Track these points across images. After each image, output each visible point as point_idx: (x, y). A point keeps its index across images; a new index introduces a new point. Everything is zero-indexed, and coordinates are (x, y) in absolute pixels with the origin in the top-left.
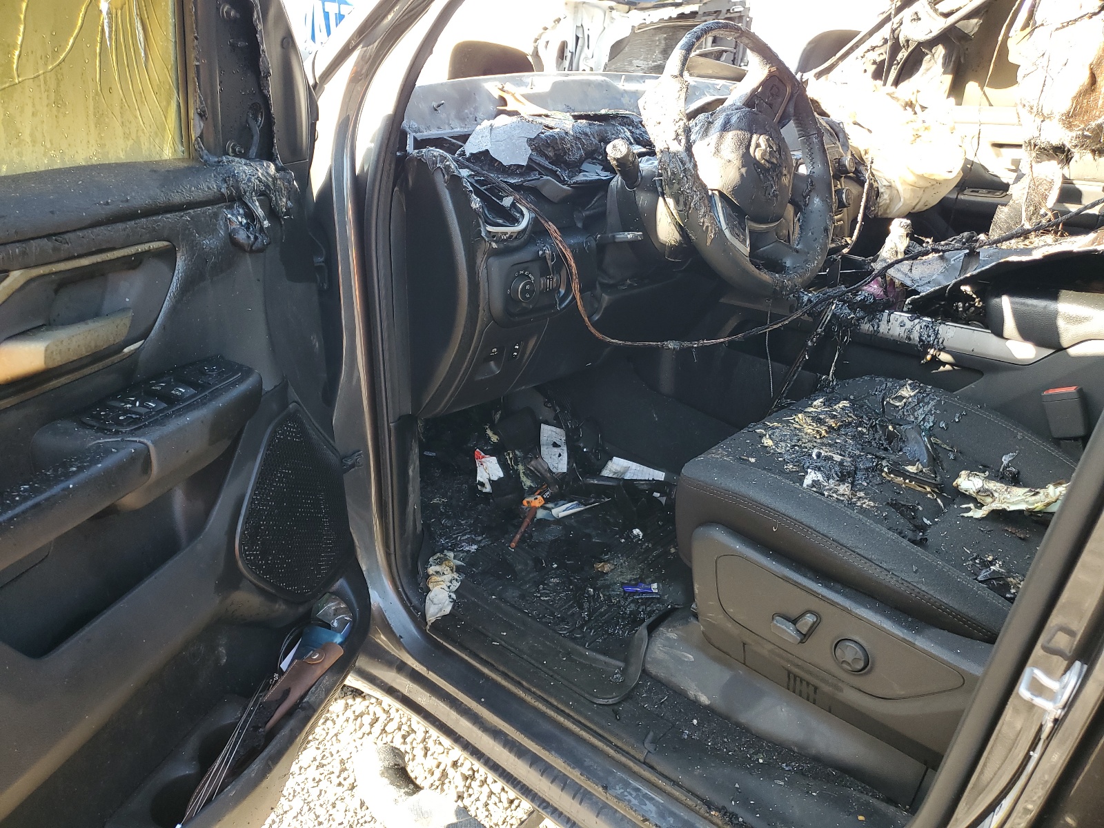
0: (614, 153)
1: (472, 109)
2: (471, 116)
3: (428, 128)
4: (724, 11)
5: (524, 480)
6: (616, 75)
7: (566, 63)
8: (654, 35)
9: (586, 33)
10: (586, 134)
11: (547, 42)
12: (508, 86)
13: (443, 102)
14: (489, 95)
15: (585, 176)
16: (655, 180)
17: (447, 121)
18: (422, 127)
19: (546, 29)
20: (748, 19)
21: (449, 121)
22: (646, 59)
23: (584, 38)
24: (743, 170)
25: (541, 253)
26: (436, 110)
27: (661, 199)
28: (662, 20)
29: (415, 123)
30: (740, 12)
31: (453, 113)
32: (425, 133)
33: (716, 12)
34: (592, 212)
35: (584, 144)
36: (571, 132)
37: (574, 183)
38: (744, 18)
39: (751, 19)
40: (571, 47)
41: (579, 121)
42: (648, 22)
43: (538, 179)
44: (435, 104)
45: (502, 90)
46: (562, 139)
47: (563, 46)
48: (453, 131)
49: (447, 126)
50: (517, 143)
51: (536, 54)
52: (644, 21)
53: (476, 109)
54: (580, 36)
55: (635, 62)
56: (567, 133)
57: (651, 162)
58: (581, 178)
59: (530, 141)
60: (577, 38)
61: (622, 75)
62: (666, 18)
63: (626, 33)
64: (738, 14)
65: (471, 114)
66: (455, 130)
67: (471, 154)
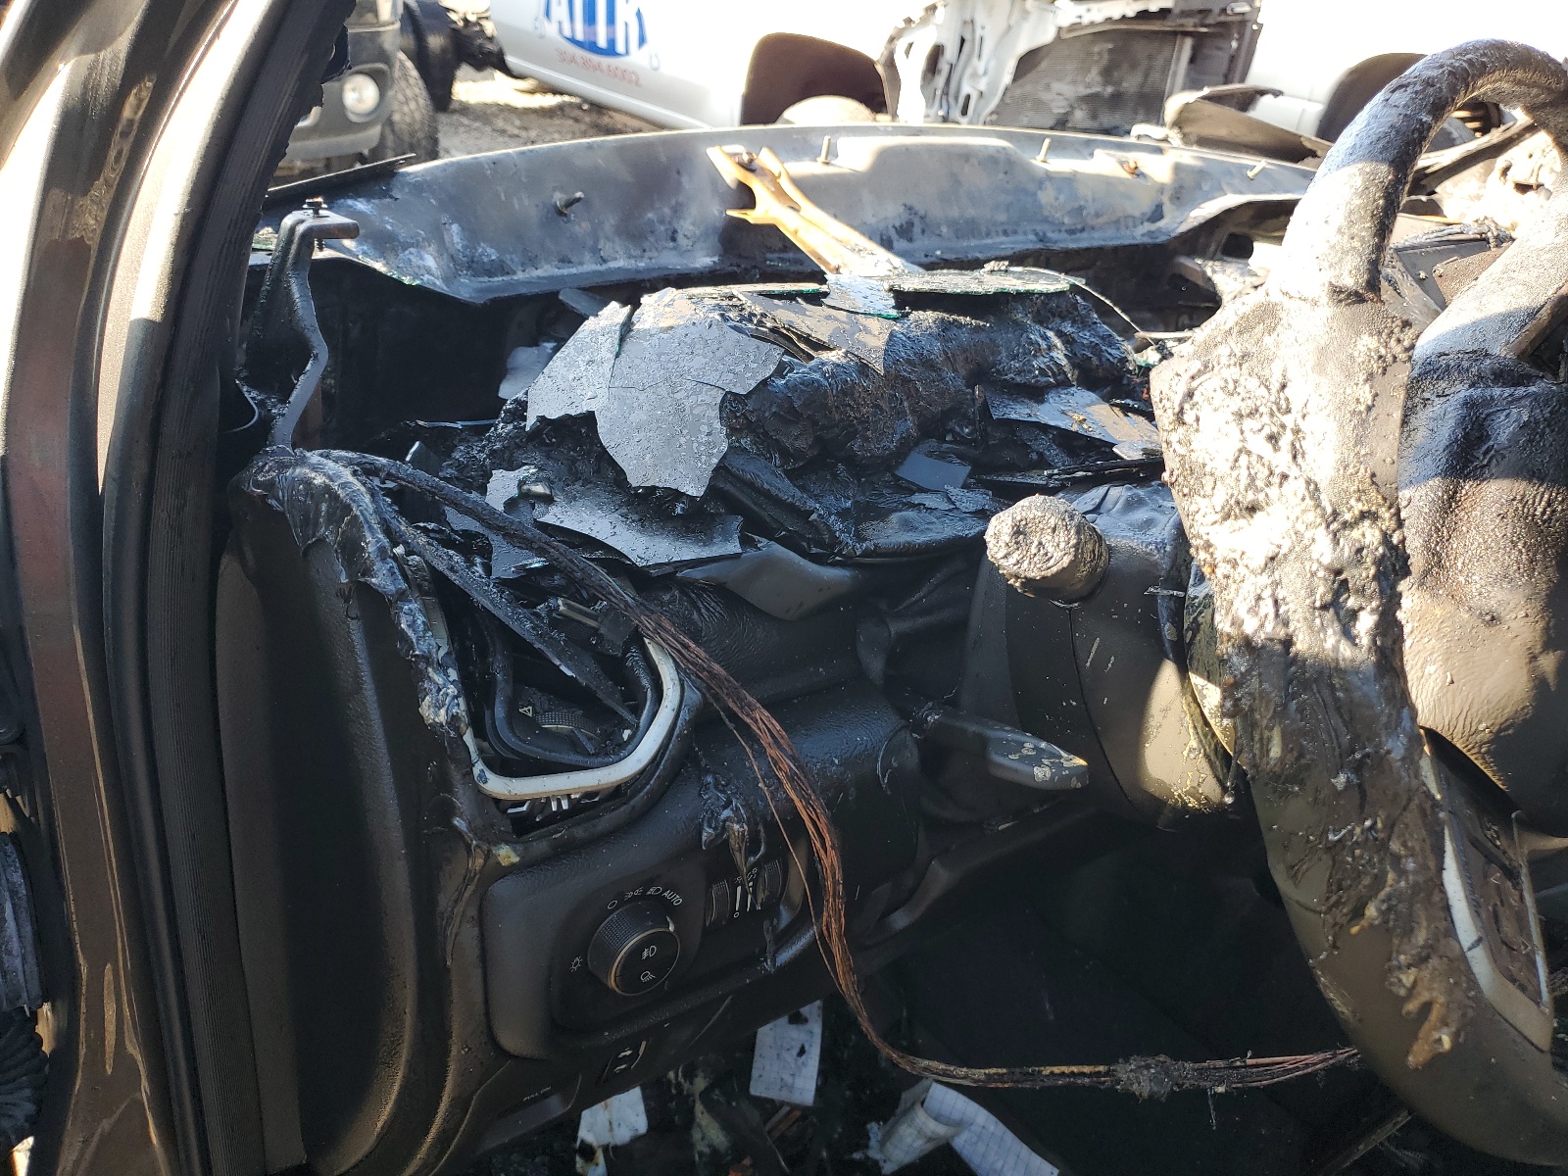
0: (1012, 560)
1: (667, 211)
2: (662, 228)
3: (532, 261)
4: (1217, 10)
5: (704, 1123)
6: (1030, 137)
7: (940, 81)
8: (1093, 42)
9: (979, 33)
10: (929, 364)
11: (911, 45)
12: (766, 159)
13: (579, 194)
14: (715, 177)
15: (907, 526)
16: (1154, 596)
17: (590, 243)
18: (512, 259)
19: (909, 21)
20: (1255, 27)
21: (597, 241)
22: (1074, 82)
23: (973, 40)
24: (1548, 663)
25: (707, 833)
26: (560, 213)
27: (1168, 673)
28: (1109, 20)
29: (490, 250)
30: (1243, 14)
31: (610, 222)
32: (520, 276)
33: (1201, 12)
34: (921, 621)
35: (920, 397)
36: (879, 367)
37: (866, 554)
38: (1249, 24)
39: (1261, 26)
40: (950, 54)
41: (915, 315)
42: (1086, 21)
43: (737, 556)
44: (559, 198)
45: (749, 167)
46: (847, 391)
47: (937, 52)
48: (604, 267)
49: (587, 256)
50: (687, 403)
51: (890, 64)
52: (1078, 20)
53: (678, 210)
54: (967, 37)
55: (1057, 86)
56: (864, 368)
57: (1141, 515)
58: (892, 533)
59: (733, 406)
60: (963, 41)
61: (1043, 138)
62: (1117, 15)
63: (1047, 36)
64: (1239, 18)
65: (662, 222)
66: (613, 265)
67: (542, 419)
